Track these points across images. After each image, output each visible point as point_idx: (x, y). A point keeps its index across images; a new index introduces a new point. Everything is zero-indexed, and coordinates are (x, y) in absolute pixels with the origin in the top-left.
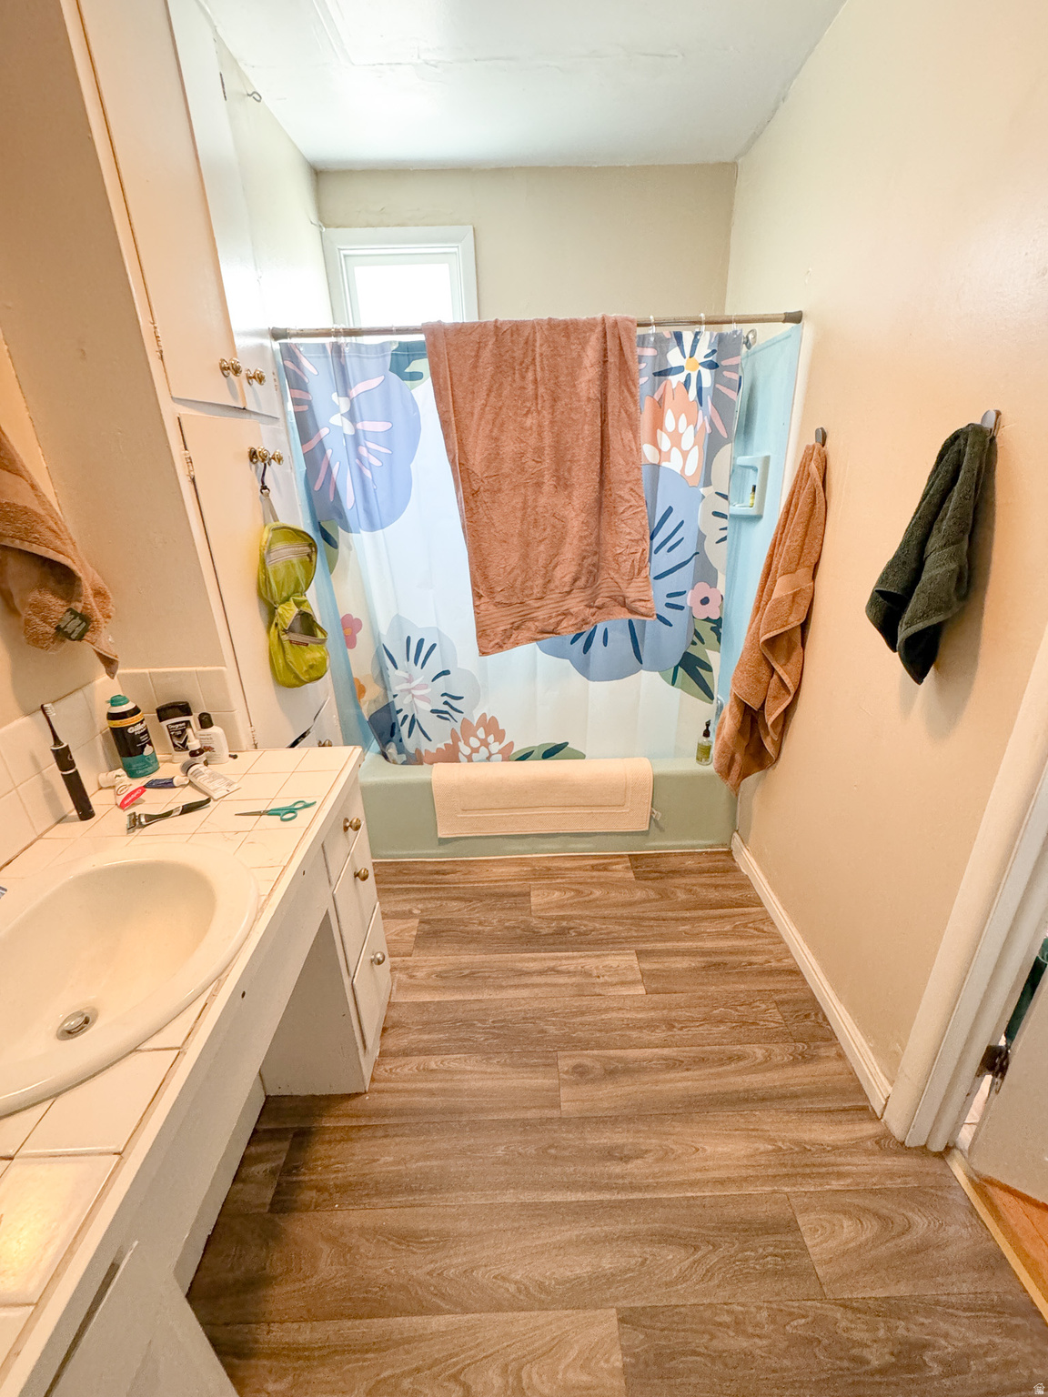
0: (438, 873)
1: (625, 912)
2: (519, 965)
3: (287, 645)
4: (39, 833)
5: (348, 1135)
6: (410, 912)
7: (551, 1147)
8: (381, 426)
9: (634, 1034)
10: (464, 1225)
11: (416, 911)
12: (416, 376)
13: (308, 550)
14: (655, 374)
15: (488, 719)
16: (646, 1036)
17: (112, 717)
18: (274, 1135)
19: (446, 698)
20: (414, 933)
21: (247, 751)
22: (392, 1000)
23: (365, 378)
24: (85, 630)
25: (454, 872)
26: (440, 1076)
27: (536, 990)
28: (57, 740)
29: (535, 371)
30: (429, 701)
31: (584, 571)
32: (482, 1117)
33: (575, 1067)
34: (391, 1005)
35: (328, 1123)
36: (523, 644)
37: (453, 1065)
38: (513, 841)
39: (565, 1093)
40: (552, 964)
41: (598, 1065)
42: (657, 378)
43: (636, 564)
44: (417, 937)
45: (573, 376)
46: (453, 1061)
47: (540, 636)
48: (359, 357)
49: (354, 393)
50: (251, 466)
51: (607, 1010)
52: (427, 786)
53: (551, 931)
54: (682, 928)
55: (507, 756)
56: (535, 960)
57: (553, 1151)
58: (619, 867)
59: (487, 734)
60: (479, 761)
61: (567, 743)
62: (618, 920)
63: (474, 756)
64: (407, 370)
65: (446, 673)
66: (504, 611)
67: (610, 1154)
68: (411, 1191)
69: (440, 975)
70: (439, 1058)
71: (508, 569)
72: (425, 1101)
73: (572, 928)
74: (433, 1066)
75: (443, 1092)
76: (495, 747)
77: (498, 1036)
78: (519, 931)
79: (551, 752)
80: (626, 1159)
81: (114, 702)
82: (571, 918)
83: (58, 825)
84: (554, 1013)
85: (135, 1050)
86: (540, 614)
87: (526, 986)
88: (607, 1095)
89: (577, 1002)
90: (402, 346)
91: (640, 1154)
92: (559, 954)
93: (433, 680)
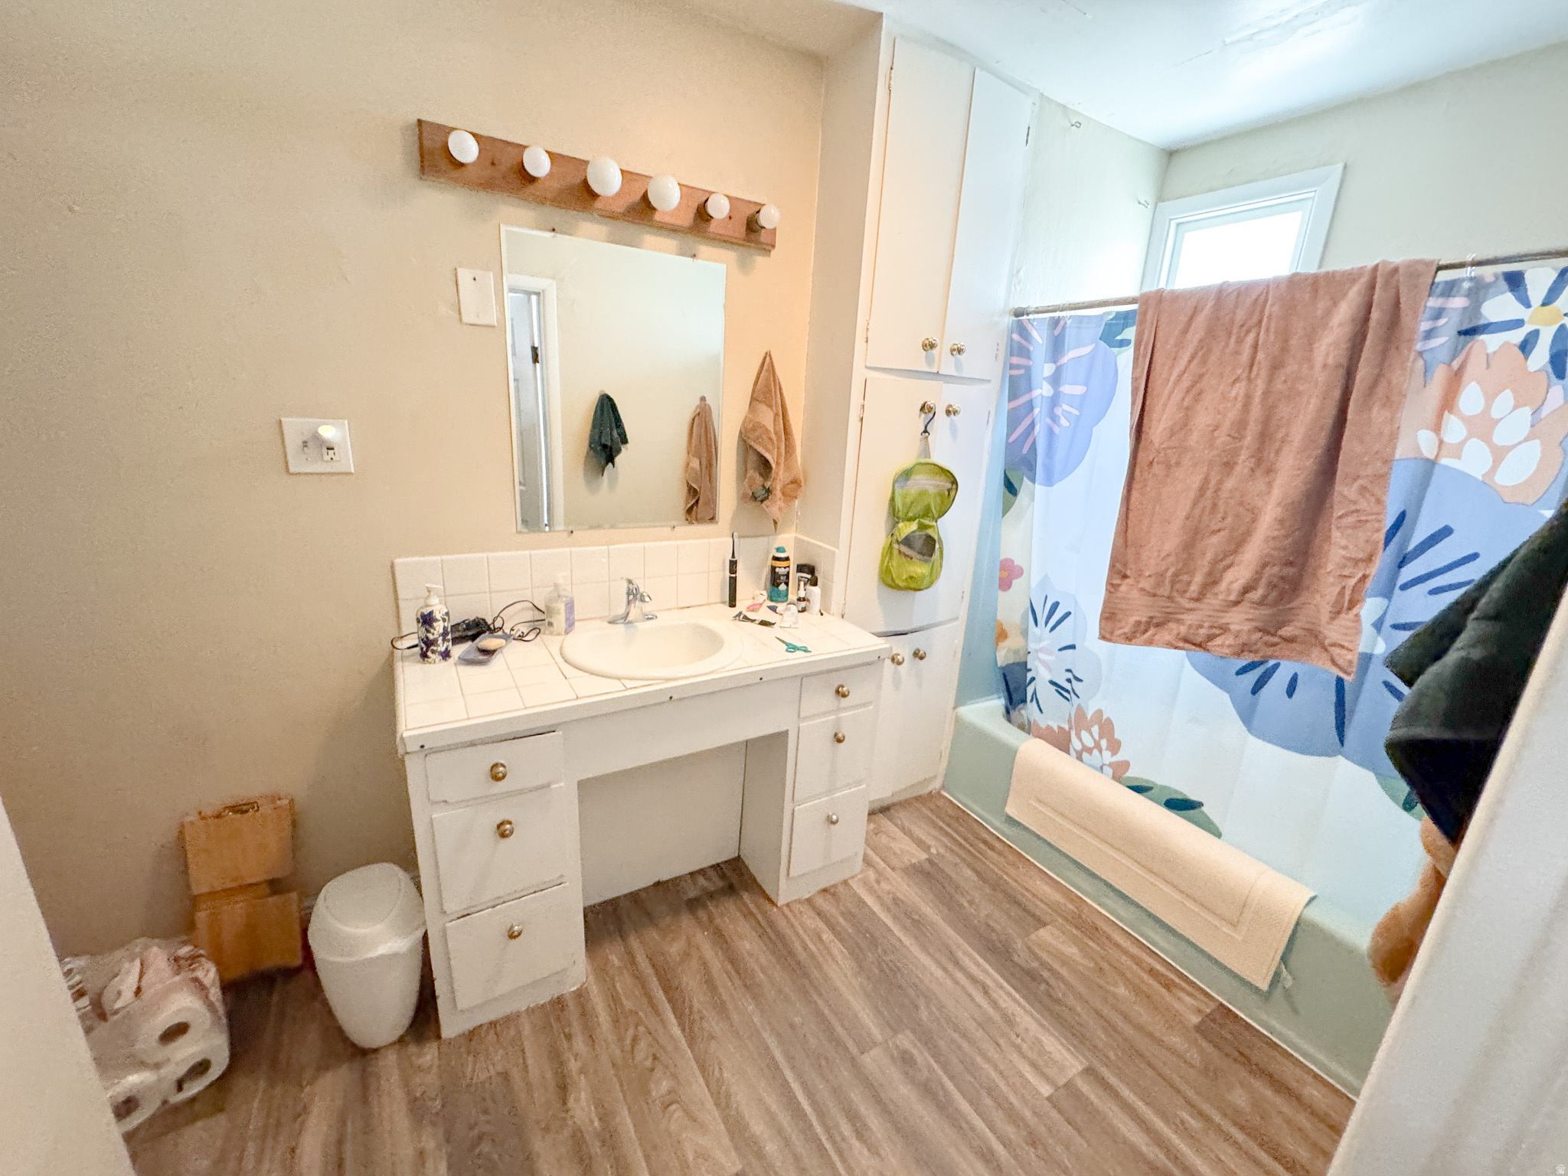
0: (985, 842)
1: (1128, 1031)
2: (960, 954)
3: (895, 552)
4: (710, 602)
5: (749, 915)
6: (929, 847)
7: (827, 1059)
8: (1079, 390)
9: (988, 1101)
10: (735, 1017)
11: (933, 851)
12: (1124, 343)
13: (949, 485)
14: (1460, 333)
15: (1104, 718)
16: (998, 1117)
17: (776, 559)
18: (723, 876)
19: (1070, 675)
20: (913, 861)
21: (833, 615)
22: (850, 882)
23: (1078, 346)
24: (767, 498)
25: (1000, 854)
26: (821, 948)
27: (949, 982)
28: (733, 556)
29: (1258, 334)
30: (1050, 670)
31: (1264, 581)
32: (812, 991)
33: (905, 1052)
34: (845, 882)
35: (746, 896)
36: (1157, 645)
37: (835, 952)
38: (1083, 875)
39: (875, 1052)
40: (989, 982)
41: (926, 1074)
42: (1463, 337)
43: (1348, 592)
44: (914, 866)
45: (1311, 339)
46: (837, 948)
47: (1181, 644)
48: (1078, 327)
49: (1065, 359)
50: (920, 416)
51: (988, 1060)
52: (1011, 753)
53: (1024, 964)
54: (1185, 1116)
55: (1119, 773)
56: (978, 965)
57: (823, 1063)
58: (1188, 999)
59: (1101, 737)
60: (1090, 766)
61: (1200, 804)
62: (1110, 1027)
63: (1085, 755)
64: (1119, 338)
65: (1073, 647)
66: (1148, 600)
67: (853, 1117)
68: (738, 972)
69: (896, 901)
70: (832, 937)
71: (1163, 554)
72: (797, 946)
73: (1048, 984)
74: (824, 937)
75: (812, 957)
76: (1108, 757)
77: (882, 970)
78: (994, 937)
79: (1180, 805)
80: (860, 1135)
81: (778, 550)
82: (1059, 977)
83: (720, 605)
84: (942, 1007)
85: (619, 679)
86: (1190, 619)
87: (945, 970)
88: (902, 1092)
89: (971, 1026)
90: (1118, 315)
91: (873, 1150)
92: (1005, 984)
93: (1060, 650)
